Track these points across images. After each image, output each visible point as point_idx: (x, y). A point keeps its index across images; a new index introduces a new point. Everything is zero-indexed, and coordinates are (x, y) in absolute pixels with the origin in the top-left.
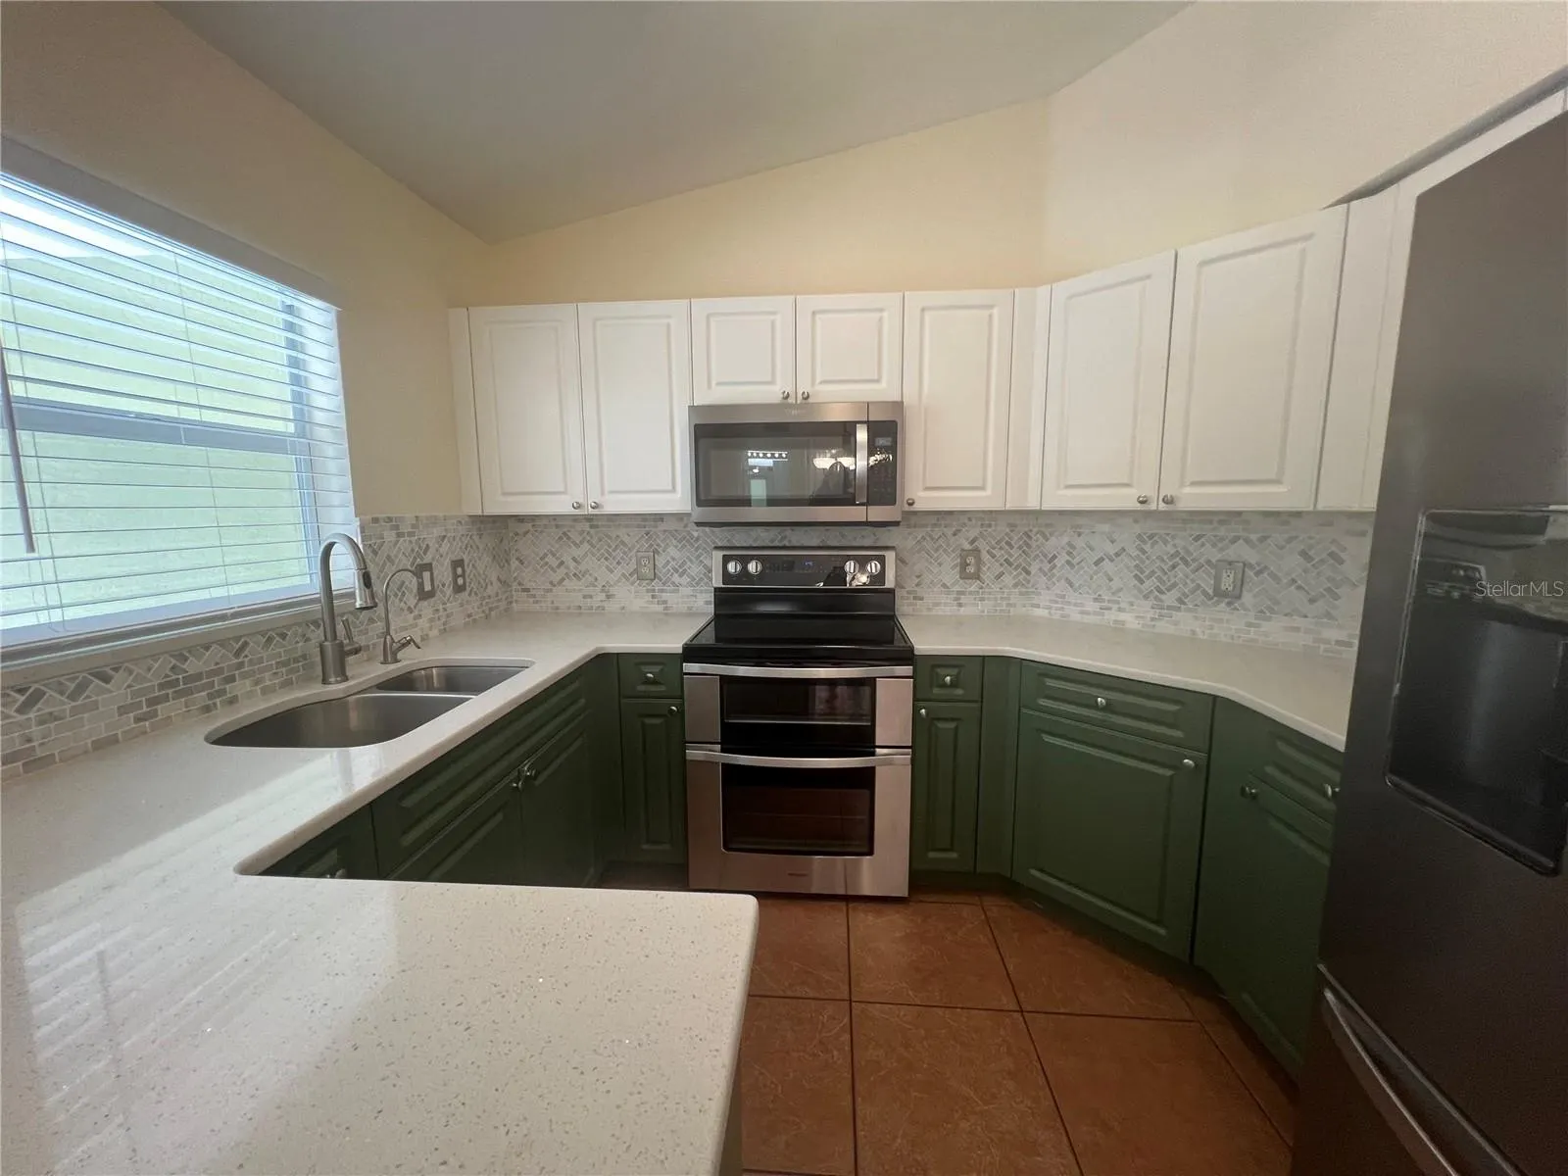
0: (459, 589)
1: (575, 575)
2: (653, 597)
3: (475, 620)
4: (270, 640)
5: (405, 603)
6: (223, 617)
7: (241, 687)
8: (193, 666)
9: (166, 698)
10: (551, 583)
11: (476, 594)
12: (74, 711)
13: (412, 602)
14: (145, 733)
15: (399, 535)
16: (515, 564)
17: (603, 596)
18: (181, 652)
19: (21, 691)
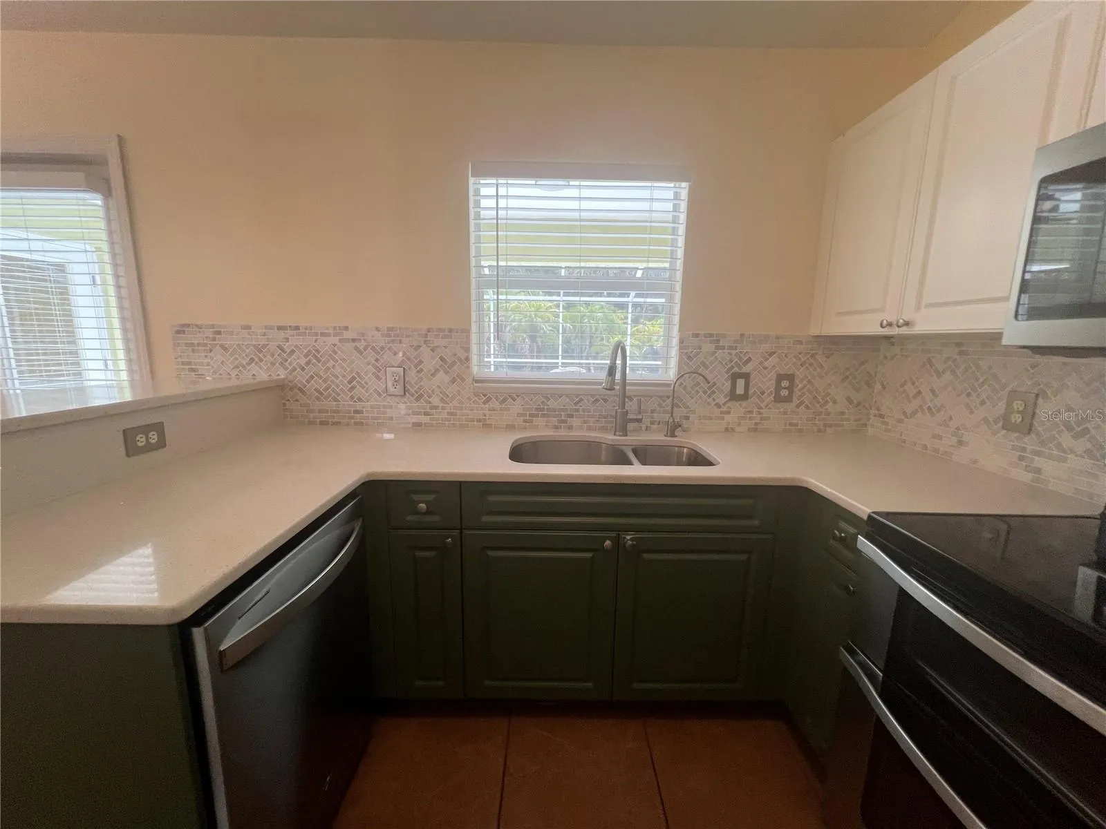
0: (778, 399)
1: (929, 408)
2: (1021, 458)
3: (800, 431)
4: (597, 401)
5: (714, 400)
6: (573, 383)
7: (575, 422)
8: (552, 404)
9: (537, 416)
10: (905, 414)
11: (807, 407)
12: (501, 410)
13: (722, 400)
14: (526, 428)
15: (717, 348)
16: (878, 387)
17: (954, 440)
18: (548, 396)
19: (485, 396)
